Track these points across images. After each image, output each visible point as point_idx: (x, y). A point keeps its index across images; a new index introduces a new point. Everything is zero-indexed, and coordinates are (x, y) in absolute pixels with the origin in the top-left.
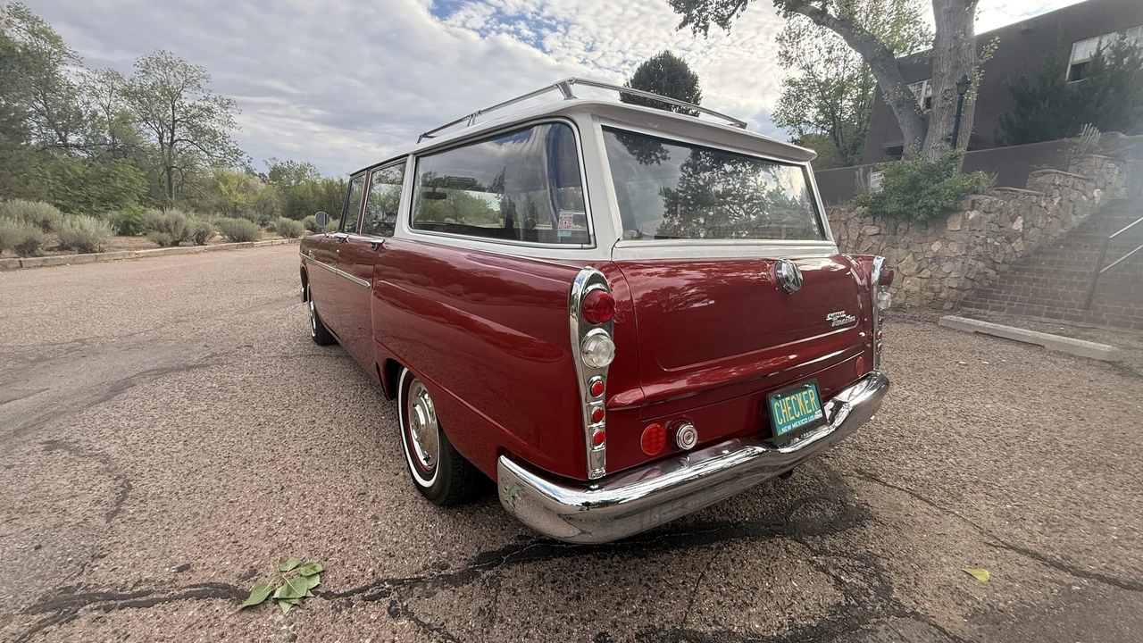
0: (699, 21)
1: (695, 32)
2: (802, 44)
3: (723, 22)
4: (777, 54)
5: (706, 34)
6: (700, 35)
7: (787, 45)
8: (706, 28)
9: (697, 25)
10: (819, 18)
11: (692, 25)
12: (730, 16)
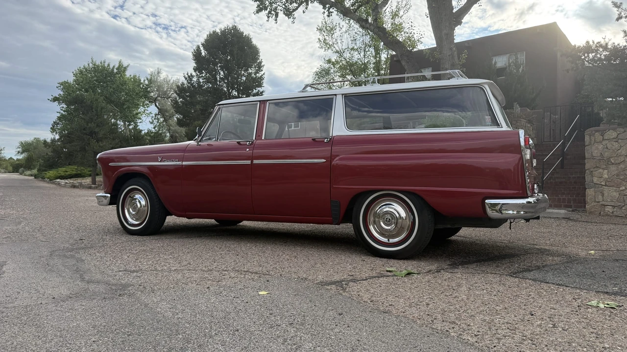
0: (271, 10)
1: (268, 17)
2: (335, 35)
3: (289, 13)
4: (317, 40)
5: (276, 20)
6: (272, 19)
7: (325, 34)
8: (277, 15)
9: (270, 13)
10: (364, 23)
11: (267, 12)
12: (294, 10)
